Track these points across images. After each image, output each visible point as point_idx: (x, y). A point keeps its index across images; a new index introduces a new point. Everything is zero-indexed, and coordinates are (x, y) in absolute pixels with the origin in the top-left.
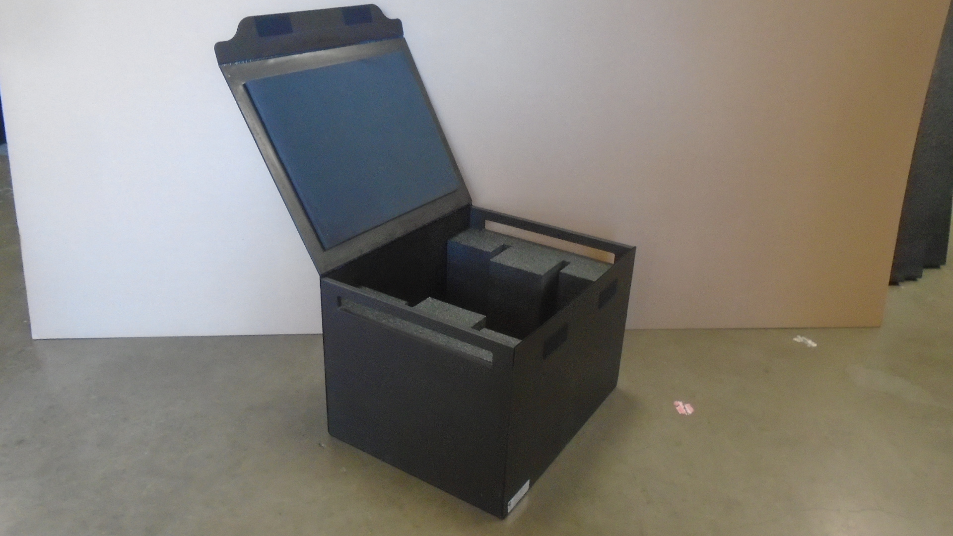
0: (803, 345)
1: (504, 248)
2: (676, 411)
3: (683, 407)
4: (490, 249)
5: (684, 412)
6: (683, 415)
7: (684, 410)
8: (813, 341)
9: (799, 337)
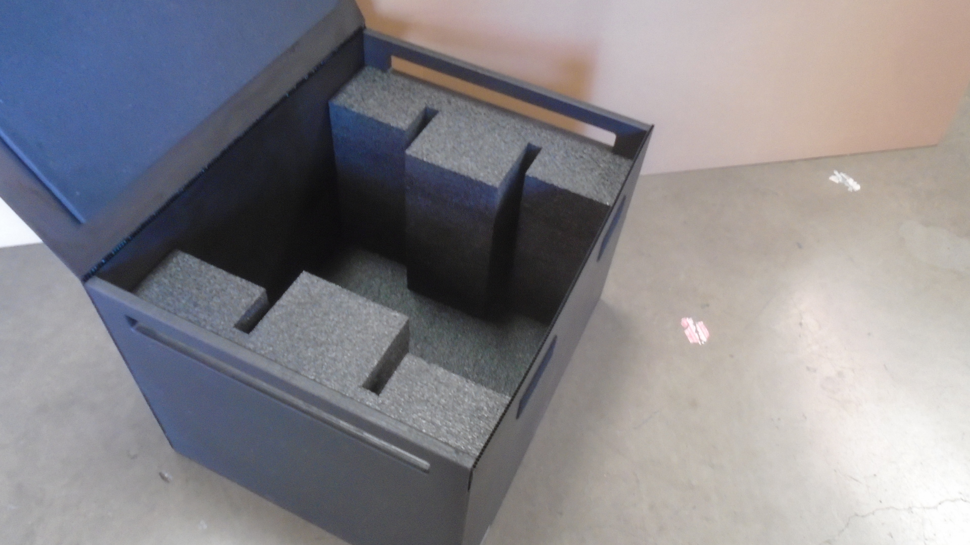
0: (842, 187)
1: (426, 118)
2: (685, 337)
3: (694, 329)
4: (403, 122)
5: (696, 338)
6: (696, 344)
7: (696, 335)
8: (855, 180)
9: (836, 172)
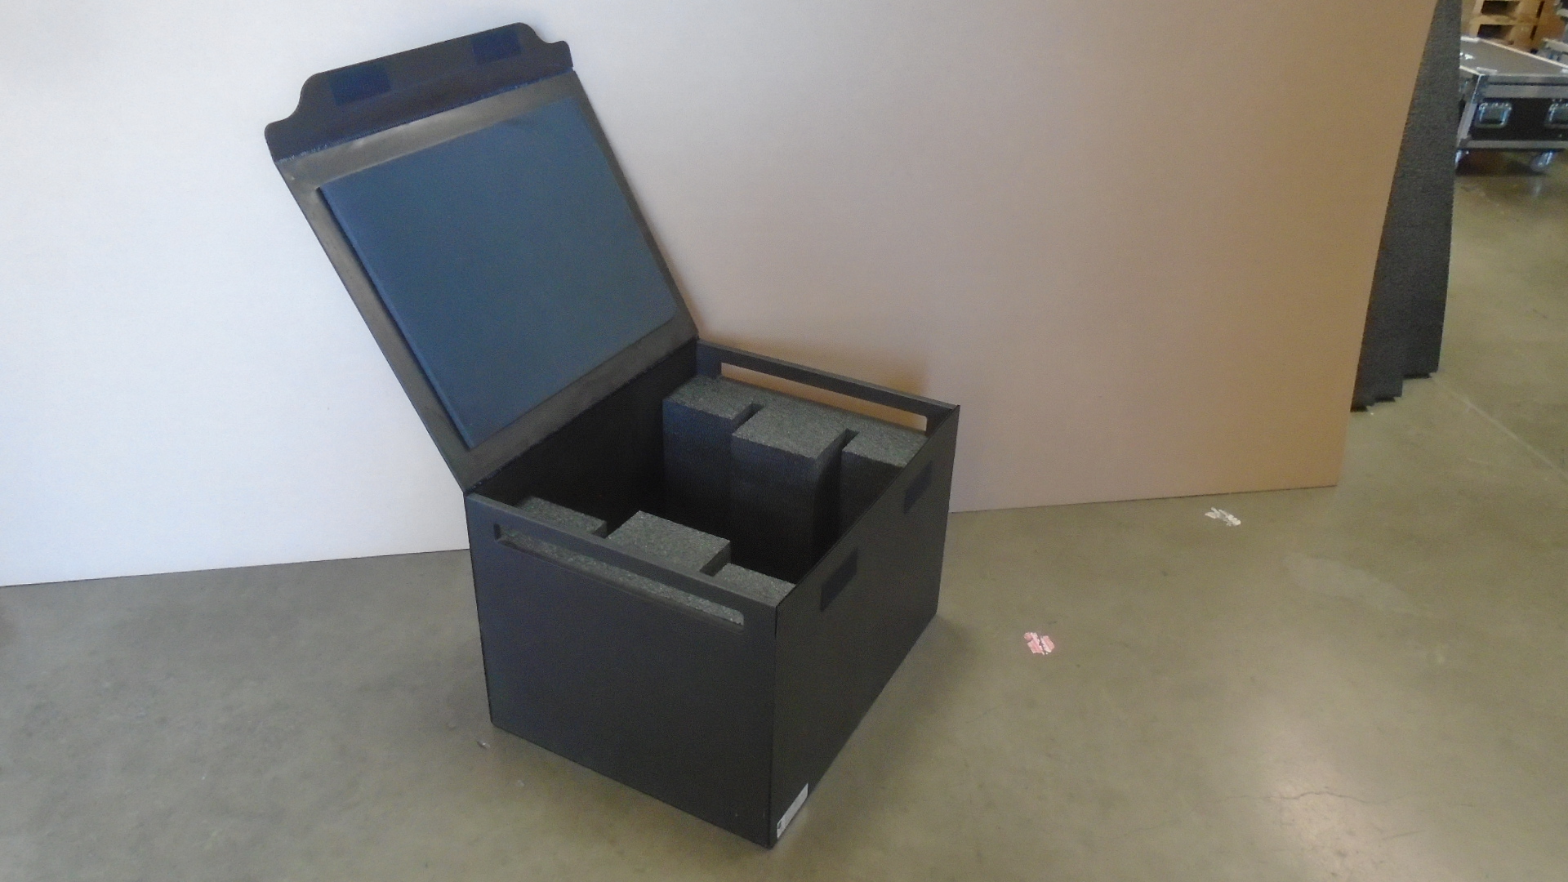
0: (1221, 522)
2: (1029, 649)
3: (1038, 642)
5: (1039, 650)
6: (1038, 656)
7: (1040, 647)
8: (1235, 516)
9: (1214, 510)
